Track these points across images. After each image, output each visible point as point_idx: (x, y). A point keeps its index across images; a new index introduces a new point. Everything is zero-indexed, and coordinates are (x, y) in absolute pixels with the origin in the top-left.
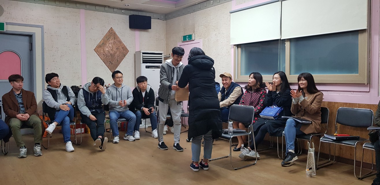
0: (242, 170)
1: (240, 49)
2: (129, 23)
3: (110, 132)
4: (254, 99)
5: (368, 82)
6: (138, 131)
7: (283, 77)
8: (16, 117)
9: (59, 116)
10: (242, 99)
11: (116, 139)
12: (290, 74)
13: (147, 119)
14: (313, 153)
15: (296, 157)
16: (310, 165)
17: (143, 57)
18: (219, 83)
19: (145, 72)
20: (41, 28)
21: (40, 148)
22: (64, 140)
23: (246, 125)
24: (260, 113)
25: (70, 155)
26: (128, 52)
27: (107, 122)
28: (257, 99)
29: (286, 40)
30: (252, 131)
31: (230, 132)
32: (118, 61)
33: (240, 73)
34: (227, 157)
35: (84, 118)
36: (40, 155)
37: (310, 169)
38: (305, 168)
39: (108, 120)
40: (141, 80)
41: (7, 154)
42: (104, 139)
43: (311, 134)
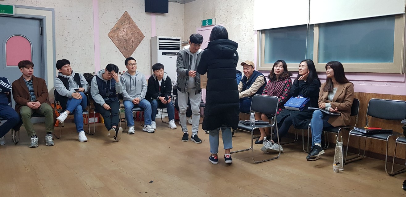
0: (264, 163)
1: (264, 35)
2: (144, 6)
3: (124, 122)
4: (278, 88)
5: (404, 71)
6: (154, 121)
7: (311, 66)
8: (26, 105)
9: (71, 105)
10: (265, 89)
11: (132, 129)
12: (318, 62)
13: (163, 109)
14: (341, 147)
15: (323, 151)
16: (338, 160)
17: (160, 43)
18: (240, 71)
19: (161, 59)
20: (51, 12)
21: (52, 137)
22: (77, 129)
23: (269, 116)
24: (285, 104)
25: (83, 146)
26: (143, 38)
27: (122, 111)
28: (281, 88)
29: (314, 25)
30: (275, 123)
31: (252, 124)
32: (133, 46)
33: (263, 61)
34: (248, 150)
35: (98, 107)
36: (52, 145)
37: (338, 164)
38: (332, 162)
39: (123, 109)
40: (157, 67)
41: (18, 143)
42: (119, 129)
43: (340, 126)
